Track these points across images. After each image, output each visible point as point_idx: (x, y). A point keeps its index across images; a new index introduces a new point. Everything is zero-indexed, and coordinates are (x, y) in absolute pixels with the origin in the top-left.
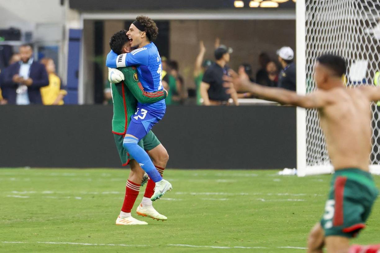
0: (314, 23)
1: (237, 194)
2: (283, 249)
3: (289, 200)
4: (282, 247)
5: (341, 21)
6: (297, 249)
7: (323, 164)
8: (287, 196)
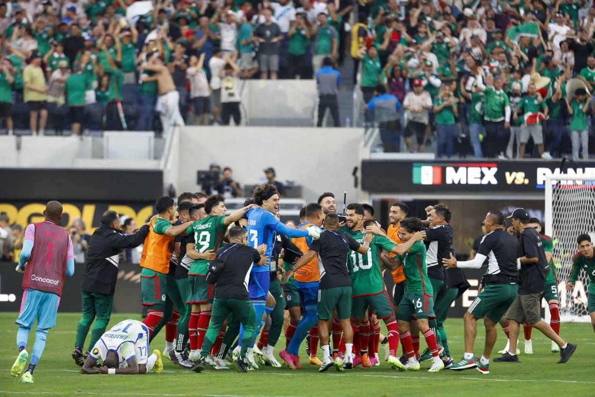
0: (559, 203)
1: (502, 338)
2: (553, 382)
3: (545, 343)
4: (552, 381)
5: (580, 201)
6: (563, 382)
7: (565, 314)
8: (542, 340)
